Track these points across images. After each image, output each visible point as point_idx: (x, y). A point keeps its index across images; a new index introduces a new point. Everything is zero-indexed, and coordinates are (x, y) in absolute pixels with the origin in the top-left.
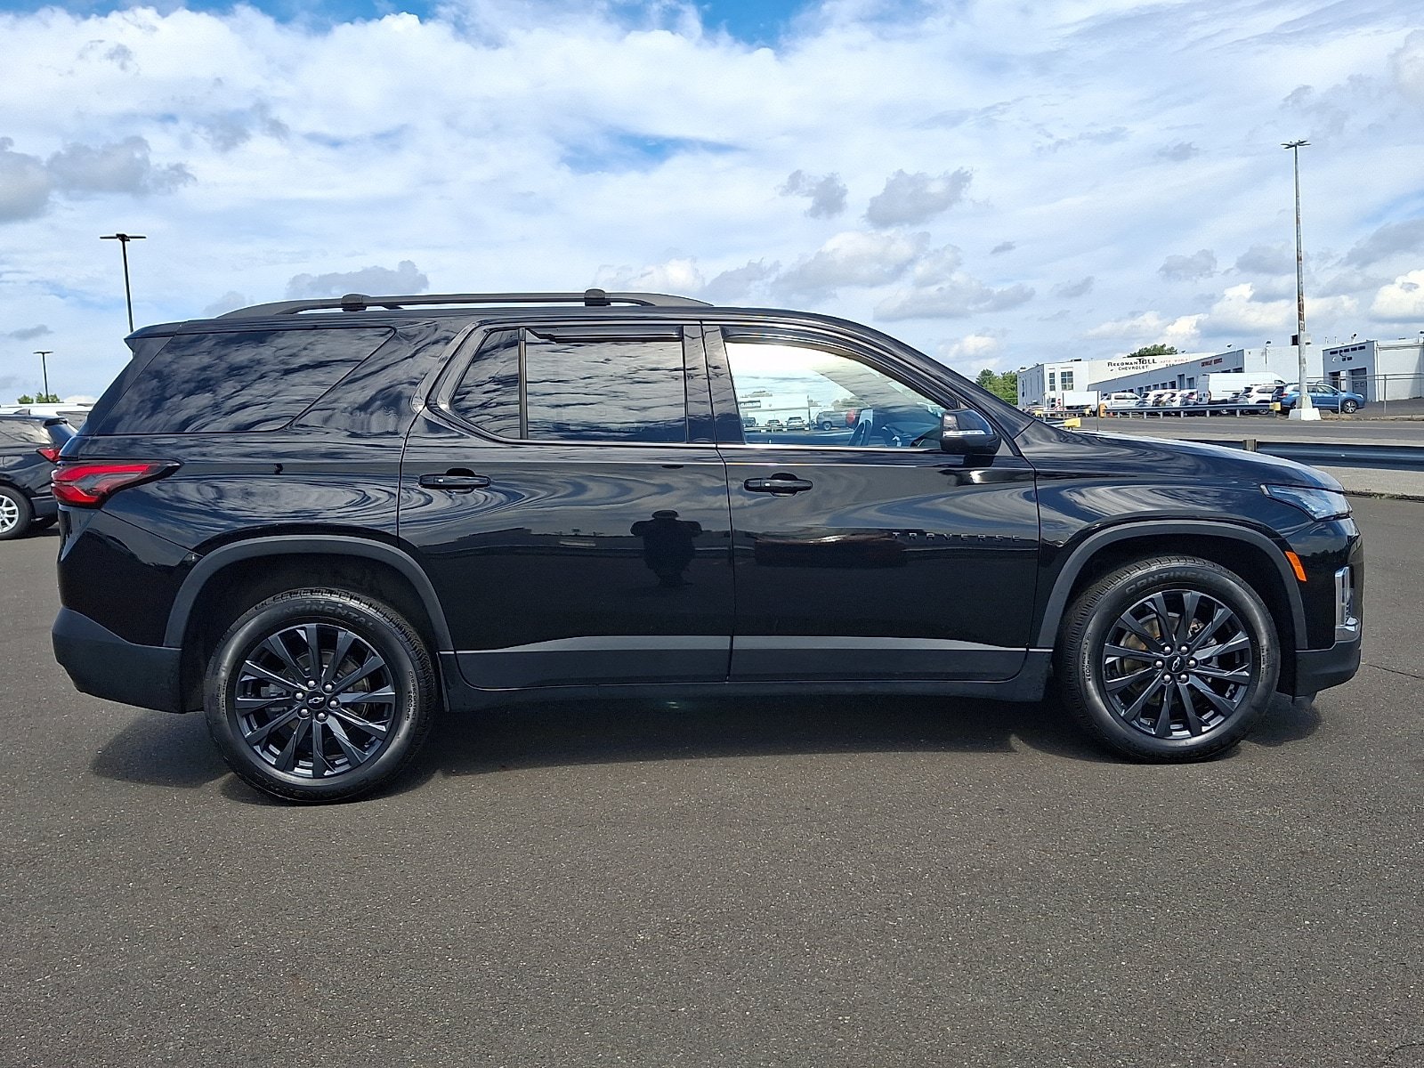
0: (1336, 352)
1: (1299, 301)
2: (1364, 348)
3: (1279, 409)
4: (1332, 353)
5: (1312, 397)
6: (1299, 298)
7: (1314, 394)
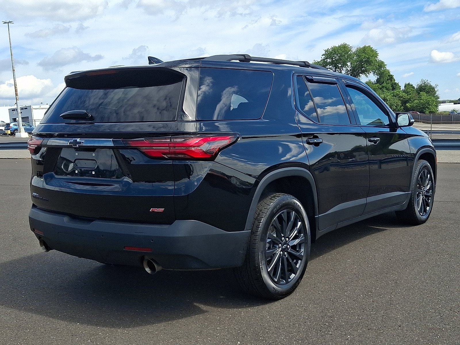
0: (15, 110)
1: (15, 88)
2: (27, 108)
3: (10, 133)
4: (12, 110)
5: (24, 128)
6: (15, 87)
7: (25, 127)
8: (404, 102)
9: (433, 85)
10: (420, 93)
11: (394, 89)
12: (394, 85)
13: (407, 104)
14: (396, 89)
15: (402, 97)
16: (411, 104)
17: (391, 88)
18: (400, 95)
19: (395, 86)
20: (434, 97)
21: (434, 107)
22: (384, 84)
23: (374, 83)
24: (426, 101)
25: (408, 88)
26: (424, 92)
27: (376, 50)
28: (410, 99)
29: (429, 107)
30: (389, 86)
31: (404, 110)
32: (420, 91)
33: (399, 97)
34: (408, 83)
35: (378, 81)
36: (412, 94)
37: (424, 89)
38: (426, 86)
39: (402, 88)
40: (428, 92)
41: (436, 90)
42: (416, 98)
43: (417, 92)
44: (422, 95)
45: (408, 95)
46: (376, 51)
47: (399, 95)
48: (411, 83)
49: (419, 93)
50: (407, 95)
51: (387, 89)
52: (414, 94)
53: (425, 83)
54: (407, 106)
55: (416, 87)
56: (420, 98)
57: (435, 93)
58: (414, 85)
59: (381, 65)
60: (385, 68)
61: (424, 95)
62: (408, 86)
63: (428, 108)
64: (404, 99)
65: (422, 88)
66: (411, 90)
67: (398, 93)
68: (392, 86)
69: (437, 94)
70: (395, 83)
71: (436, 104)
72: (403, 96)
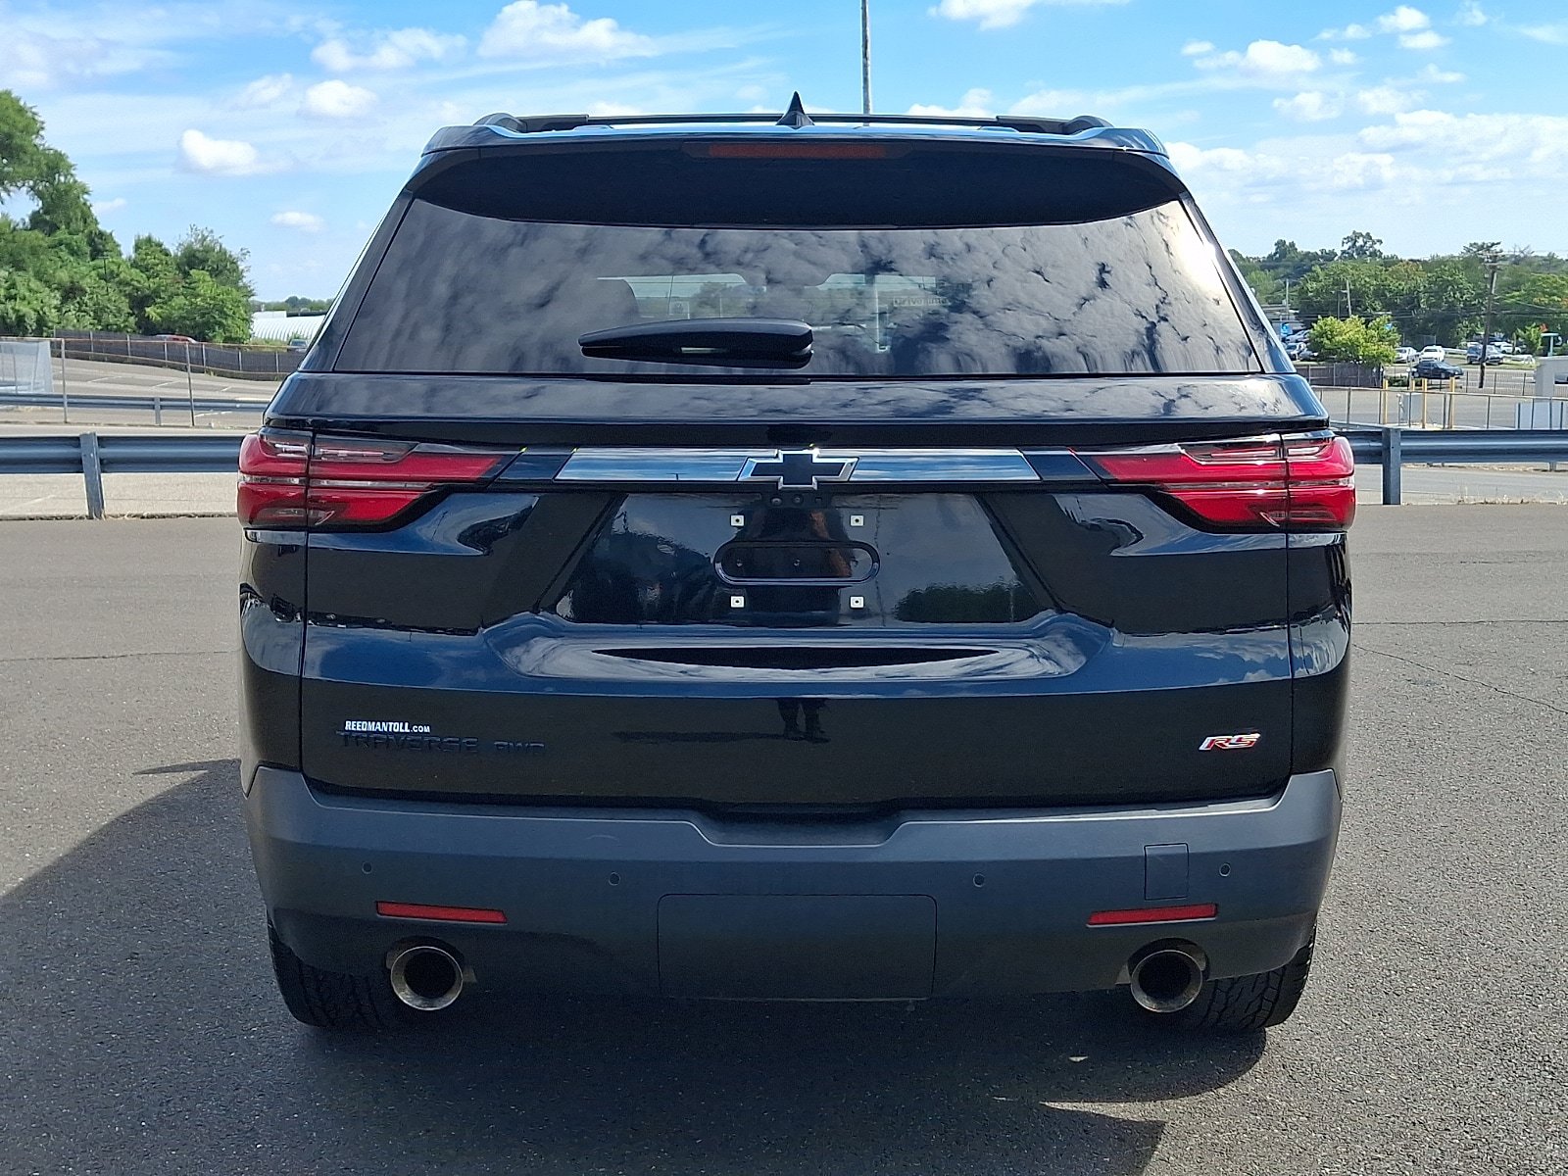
8: (139, 302)
9: (233, 248)
10: (191, 272)
11: (96, 253)
12: (96, 239)
13: (147, 309)
14: (105, 253)
15: (128, 284)
16: (162, 308)
17: (88, 249)
18: (122, 276)
19: (99, 245)
20: (238, 289)
21: (239, 322)
22: (62, 234)
23: (21, 226)
24: (212, 302)
25: (147, 254)
26: (203, 269)
27: (33, 110)
28: (156, 293)
29: (224, 321)
30: (80, 240)
31: (140, 328)
32: (188, 265)
33: (120, 283)
34: (147, 235)
35: (36, 221)
36: (161, 275)
37: (204, 261)
38: (208, 250)
39: (128, 251)
40: (216, 272)
41: (241, 268)
42: (178, 288)
43: (179, 268)
44: (199, 280)
45: (148, 278)
46: (34, 114)
47: (118, 275)
48: (156, 238)
49: (186, 274)
50: (144, 276)
51: (73, 253)
52: (169, 277)
53: (204, 239)
54: (148, 317)
55: (172, 251)
56: (191, 290)
57: (240, 277)
58: (166, 246)
59: (55, 164)
60: (72, 175)
61: (204, 281)
62: (145, 245)
63: (220, 324)
64: (138, 289)
65: (194, 256)
66: (157, 261)
67: (114, 268)
68: (91, 242)
69: (244, 280)
70: (101, 234)
71: (246, 312)
72: (132, 280)
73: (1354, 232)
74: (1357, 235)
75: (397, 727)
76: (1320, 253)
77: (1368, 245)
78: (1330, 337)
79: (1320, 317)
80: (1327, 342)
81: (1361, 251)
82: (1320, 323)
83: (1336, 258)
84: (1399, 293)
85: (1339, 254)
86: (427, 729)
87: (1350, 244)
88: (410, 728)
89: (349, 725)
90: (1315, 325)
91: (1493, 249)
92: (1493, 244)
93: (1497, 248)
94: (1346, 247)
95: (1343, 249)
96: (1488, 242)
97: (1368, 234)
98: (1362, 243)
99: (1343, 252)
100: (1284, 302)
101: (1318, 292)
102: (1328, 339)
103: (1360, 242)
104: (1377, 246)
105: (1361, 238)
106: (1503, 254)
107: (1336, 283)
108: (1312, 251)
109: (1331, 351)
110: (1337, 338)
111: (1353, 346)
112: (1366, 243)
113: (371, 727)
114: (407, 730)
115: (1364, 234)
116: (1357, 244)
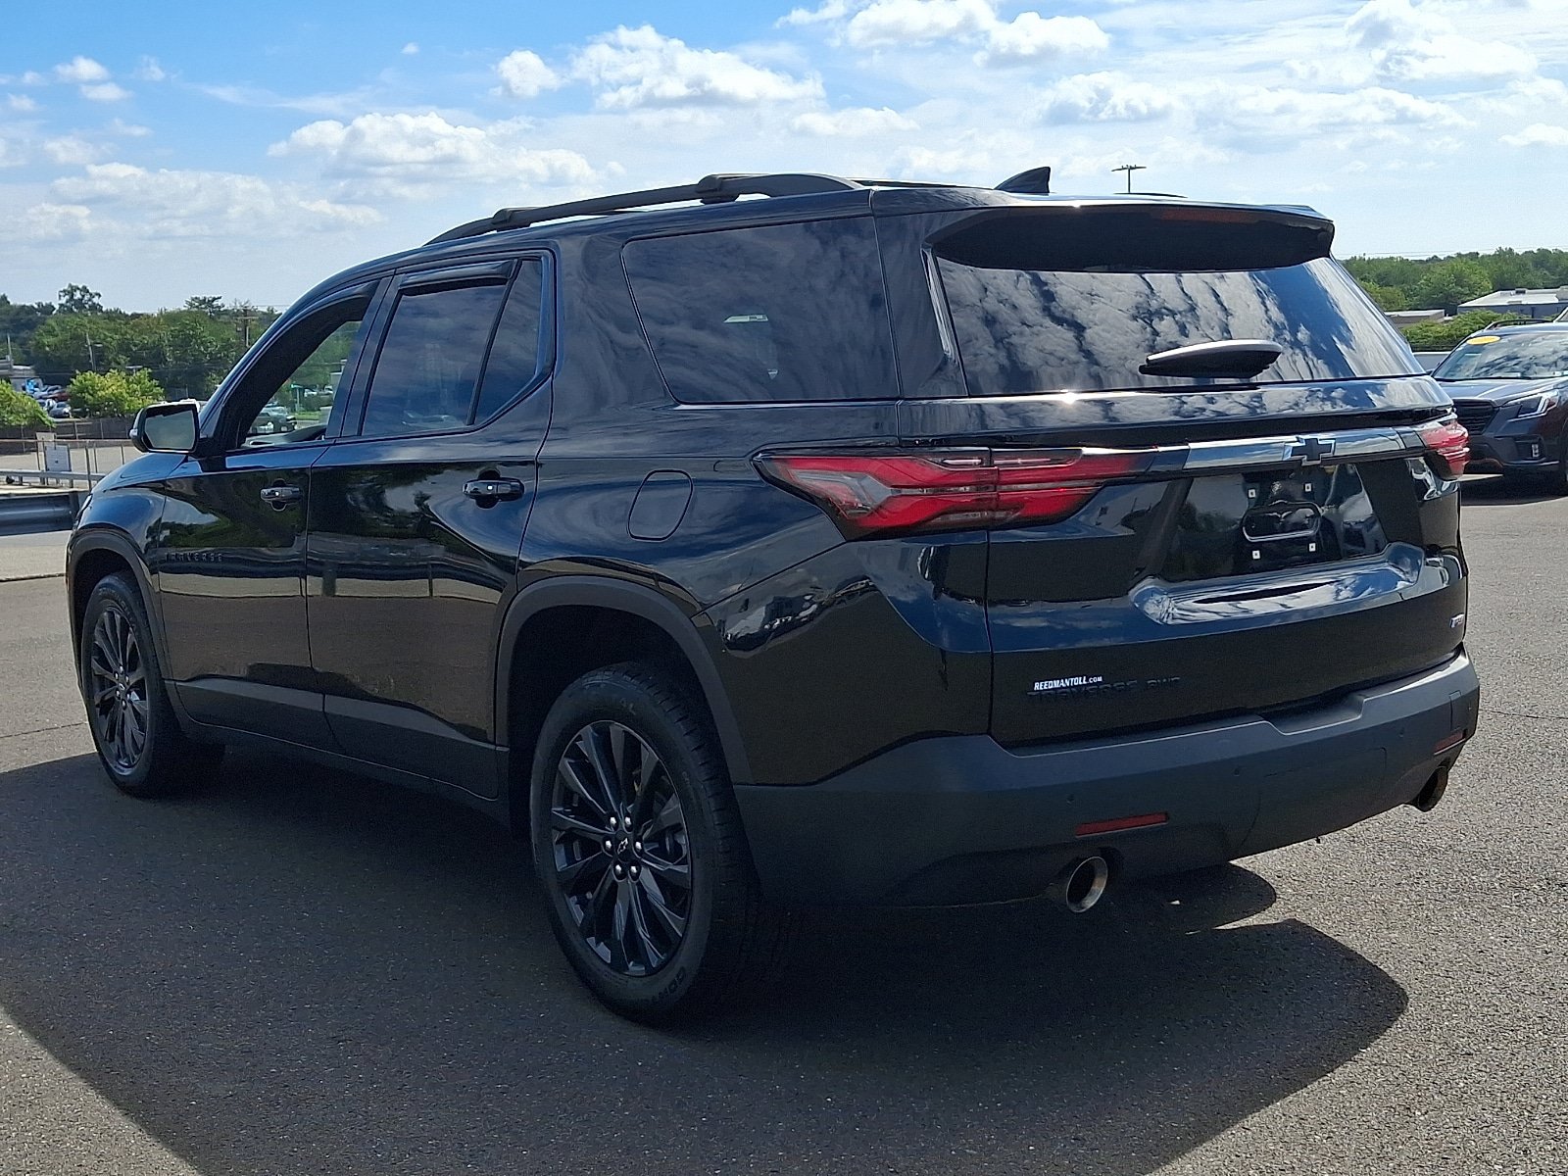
73: (70, 285)
74: (74, 289)
75: (1078, 681)
76: (36, 306)
77: (86, 298)
78: (91, 392)
79: (77, 372)
80: (90, 397)
81: (80, 304)
82: (80, 378)
83: (54, 312)
84: (144, 347)
85: (57, 307)
86: (1100, 679)
87: (67, 297)
88: (1087, 680)
89: (1038, 686)
90: (74, 380)
91: (215, 303)
92: (214, 299)
93: (218, 303)
94: (63, 301)
95: (60, 302)
96: (209, 296)
97: (84, 288)
98: (80, 297)
99: (61, 305)
100: (8, 357)
101: (56, 348)
102: (90, 394)
103: (78, 295)
104: (96, 300)
105: (78, 292)
106: (225, 308)
107: (74, 337)
108: (28, 304)
109: (95, 408)
110: (100, 393)
111: (118, 401)
112: (83, 296)
113: (1056, 684)
114: (1085, 682)
115: (80, 287)
116: (75, 298)
